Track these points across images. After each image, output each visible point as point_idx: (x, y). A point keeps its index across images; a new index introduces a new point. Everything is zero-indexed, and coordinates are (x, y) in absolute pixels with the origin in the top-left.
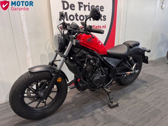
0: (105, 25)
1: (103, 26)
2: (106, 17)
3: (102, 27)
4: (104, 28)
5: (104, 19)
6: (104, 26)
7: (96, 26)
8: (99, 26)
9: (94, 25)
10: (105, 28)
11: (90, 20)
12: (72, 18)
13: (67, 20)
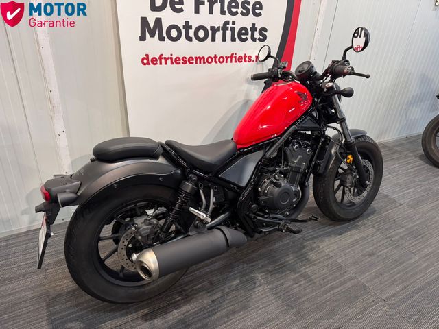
3: (254, 58)
7: (237, 56)
8: (245, 56)
9: (233, 54)
11: (224, 40)
12: (174, 33)
13: (162, 39)
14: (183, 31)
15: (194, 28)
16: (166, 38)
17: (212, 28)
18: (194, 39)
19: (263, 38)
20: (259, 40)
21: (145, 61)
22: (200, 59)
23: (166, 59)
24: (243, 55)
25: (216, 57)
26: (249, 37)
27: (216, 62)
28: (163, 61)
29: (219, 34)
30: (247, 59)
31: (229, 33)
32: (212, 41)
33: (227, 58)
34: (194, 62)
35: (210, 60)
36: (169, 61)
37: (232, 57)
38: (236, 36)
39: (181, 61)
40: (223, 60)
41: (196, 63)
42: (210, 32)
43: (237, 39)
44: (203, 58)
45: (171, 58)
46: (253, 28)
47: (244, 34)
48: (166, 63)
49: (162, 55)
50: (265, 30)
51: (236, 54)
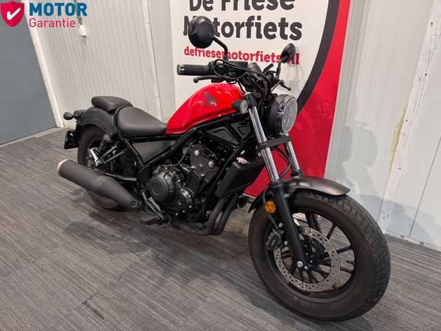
0: (297, 55)
2: (301, 28)
4: (293, 63)
7: (264, 55)
8: (273, 55)
10: (298, 63)
11: (249, 36)
15: (221, 25)
17: (237, 24)
18: (221, 34)
19: (297, 36)
20: (292, 37)
21: (187, 52)
23: (200, 51)
24: (270, 55)
25: (240, 53)
26: (278, 33)
27: (241, 59)
29: (244, 30)
30: (275, 59)
31: (254, 29)
32: (237, 37)
33: (252, 55)
34: (222, 56)
35: (235, 56)
37: (257, 54)
38: (262, 32)
39: (211, 55)
40: (248, 57)
42: (235, 28)
43: (263, 36)
44: (229, 53)
45: (204, 51)
46: (283, 23)
47: (271, 30)
48: (200, 55)
50: (300, 25)
51: (262, 52)
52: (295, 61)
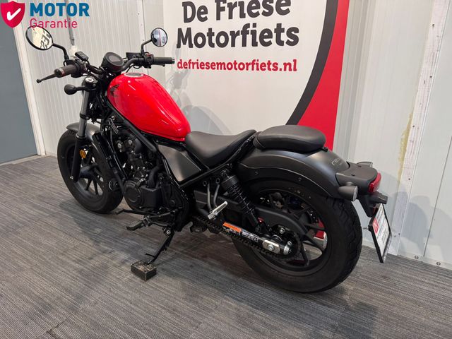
0: (295, 61)
1: (285, 64)
2: (298, 32)
3: (281, 66)
4: (290, 70)
5: (292, 40)
6: (290, 64)
7: (260, 63)
8: (269, 63)
9: (254, 60)
10: (295, 70)
11: (244, 44)
12: (200, 40)
13: (191, 46)
14: (207, 38)
15: (216, 35)
16: (194, 45)
17: (232, 33)
18: (216, 45)
19: (294, 41)
20: (288, 43)
21: (180, 65)
22: (221, 65)
23: (193, 64)
24: (266, 63)
25: (235, 63)
26: (273, 40)
27: (236, 69)
28: (191, 65)
29: (239, 39)
30: (271, 67)
31: (249, 37)
32: (232, 46)
33: (248, 64)
34: (216, 67)
35: (230, 66)
36: (195, 66)
37: (253, 63)
38: (258, 40)
39: (205, 66)
40: (243, 66)
41: (218, 69)
42: (230, 37)
43: (259, 43)
44: (224, 64)
45: (197, 63)
46: (279, 29)
47: (267, 37)
48: (193, 68)
49: (190, 60)
50: (296, 30)
51: (258, 60)
52: (292, 67)
